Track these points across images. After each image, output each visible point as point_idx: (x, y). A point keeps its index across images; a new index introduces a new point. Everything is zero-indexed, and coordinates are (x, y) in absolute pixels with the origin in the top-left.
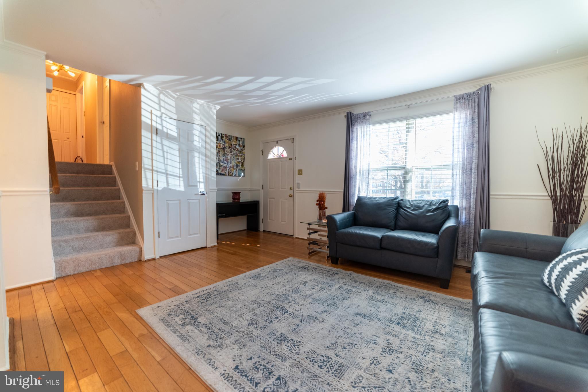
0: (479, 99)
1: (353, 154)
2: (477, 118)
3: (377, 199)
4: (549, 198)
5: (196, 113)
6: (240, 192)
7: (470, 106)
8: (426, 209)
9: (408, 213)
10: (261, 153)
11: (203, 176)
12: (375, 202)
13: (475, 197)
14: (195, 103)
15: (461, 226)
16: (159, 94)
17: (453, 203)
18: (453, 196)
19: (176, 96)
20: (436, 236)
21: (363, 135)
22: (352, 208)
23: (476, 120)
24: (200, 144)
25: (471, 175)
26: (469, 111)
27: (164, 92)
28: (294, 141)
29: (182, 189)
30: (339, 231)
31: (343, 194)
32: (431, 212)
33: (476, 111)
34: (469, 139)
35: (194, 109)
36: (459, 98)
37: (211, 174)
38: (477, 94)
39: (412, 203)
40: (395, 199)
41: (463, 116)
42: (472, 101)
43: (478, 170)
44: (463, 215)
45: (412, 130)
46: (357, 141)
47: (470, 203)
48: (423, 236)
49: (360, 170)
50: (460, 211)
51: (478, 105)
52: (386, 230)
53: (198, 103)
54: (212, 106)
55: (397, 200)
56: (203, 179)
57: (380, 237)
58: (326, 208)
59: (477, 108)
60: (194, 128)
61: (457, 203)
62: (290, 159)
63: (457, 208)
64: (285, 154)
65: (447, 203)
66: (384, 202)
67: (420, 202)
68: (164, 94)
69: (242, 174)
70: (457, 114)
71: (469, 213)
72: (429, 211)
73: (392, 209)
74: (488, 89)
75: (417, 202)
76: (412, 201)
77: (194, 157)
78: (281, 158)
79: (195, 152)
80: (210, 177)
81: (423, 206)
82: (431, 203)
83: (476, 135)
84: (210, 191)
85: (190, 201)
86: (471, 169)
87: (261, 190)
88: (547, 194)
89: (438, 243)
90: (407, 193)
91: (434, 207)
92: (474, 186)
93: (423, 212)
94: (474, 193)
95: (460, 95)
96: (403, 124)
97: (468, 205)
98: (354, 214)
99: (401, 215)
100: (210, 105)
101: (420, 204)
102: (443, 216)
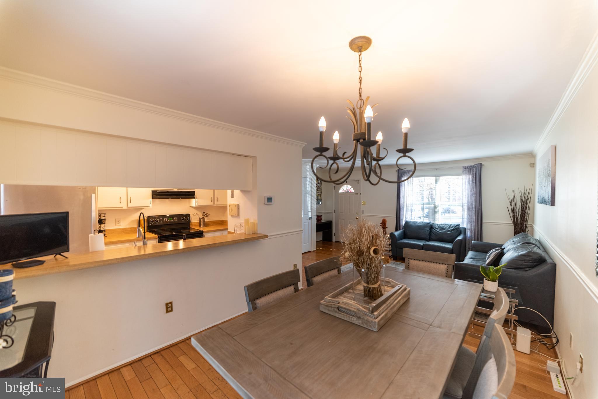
0: (476, 170)
1: (402, 195)
2: (475, 180)
3: (418, 223)
4: (513, 225)
5: (308, 171)
6: (322, 216)
7: (471, 173)
8: (447, 230)
9: (437, 232)
10: (334, 188)
11: (311, 207)
12: (417, 225)
13: (474, 223)
14: (308, 166)
15: (467, 239)
17: (463, 226)
18: (463, 222)
20: (452, 244)
21: (408, 183)
22: (401, 228)
23: (475, 182)
24: (309, 189)
25: (472, 211)
26: (471, 175)
28: (359, 182)
30: (398, 242)
31: (396, 218)
32: (450, 231)
33: (475, 176)
34: (471, 191)
35: (307, 169)
36: (465, 168)
37: (314, 206)
38: (474, 167)
39: (439, 226)
40: (429, 223)
41: (467, 178)
42: (472, 171)
43: (476, 209)
44: (469, 234)
45: (439, 183)
46: (404, 187)
47: (472, 227)
48: (445, 244)
49: (406, 204)
50: (467, 231)
51: (476, 173)
52: (424, 241)
55: (430, 224)
56: (311, 209)
57: (422, 245)
58: (387, 228)
59: (475, 175)
60: (307, 180)
61: (465, 226)
62: (356, 194)
63: (465, 229)
64: (352, 190)
65: (459, 227)
66: (422, 225)
67: (444, 225)
69: (321, 203)
70: (464, 176)
71: (471, 232)
72: (449, 231)
73: (428, 229)
74: (480, 165)
75: (442, 225)
76: (439, 224)
77: (307, 197)
78: (348, 193)
79: (307, 194)
80: (313, 208)
81: (446, 228)
82: (450, 227)
83: (475, 190)
86: (472, 208)
87: (334, 213)
88: (512, 223)
89: (453, 248)
90: (436, 220)
91: (452, 229)
92: (474, 217)
93: (445, 231)
94: (474, 221)
95: (466, 166)
96: (433, 178)
97: (471, 228)
98: (404, 231)
99: (433, 233)
101: (444, 226)
102: (457, 233)
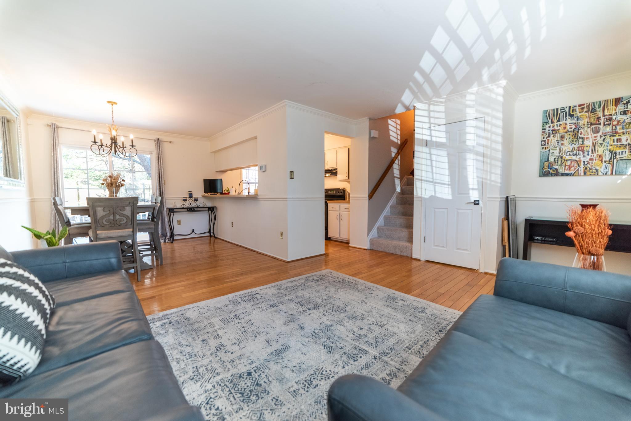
5: (469, 107)
11: (478, 181)
14: (467, 95)
16: (429, 107)
19: (444, 100)
24: (476, 142)
27: (432, 103)
29: (450, 197)
35: (467, 103)
37: (490, 177)
53: (471, 94)
54: (492, 86)
56: (478, 184)
60: (468, 125)
68: (432, 104)
77: (466, 160)
79: (467, 154)
80: (488, 182)
84: (488, 201)
85: (460, 211)
100: (488, 87)
